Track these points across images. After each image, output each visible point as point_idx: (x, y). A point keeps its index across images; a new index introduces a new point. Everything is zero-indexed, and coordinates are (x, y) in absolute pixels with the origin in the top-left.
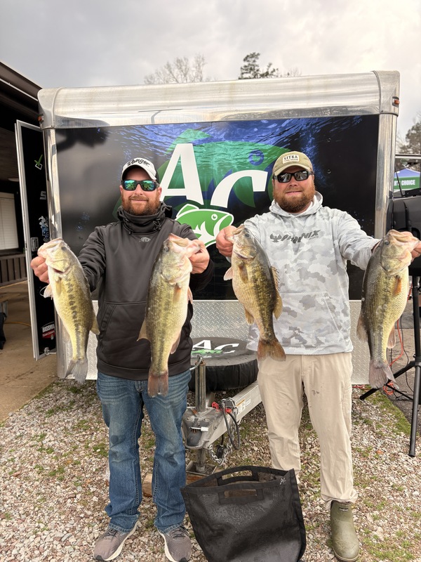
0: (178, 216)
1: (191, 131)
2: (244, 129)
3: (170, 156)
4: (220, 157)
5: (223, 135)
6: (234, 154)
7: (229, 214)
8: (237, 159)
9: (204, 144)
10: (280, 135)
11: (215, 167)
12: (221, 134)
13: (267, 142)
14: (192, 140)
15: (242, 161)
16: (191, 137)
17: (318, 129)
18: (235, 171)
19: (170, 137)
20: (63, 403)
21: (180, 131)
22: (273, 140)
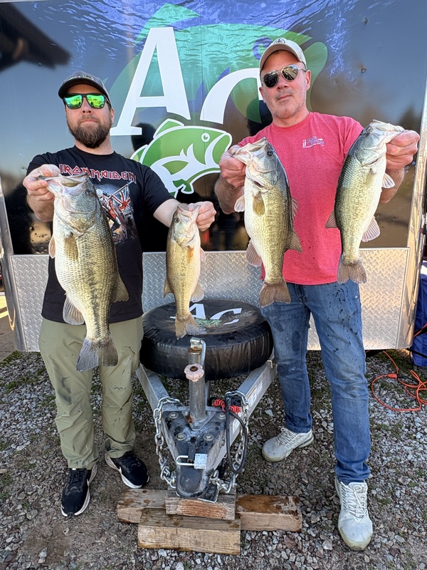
0: (156, 137)
1: (171, 7)
2: (246, 5)
3: (141, 46)
4: (213, 49)
5: (216, 14)
6: (232, 45)
7: (225, 133)
8: (236, 52)
9: (189, 29)
10: (298, 14)
11: (206, 63)
12: (213, 12)
13: (280, 24)
14: (173, 21)
15: (243, 54)
16: (171, 17)
17: (351, 5)
18: (234, 70)
19: (140, 17)
20: (29, 372)
21: (155, 7)
22: (287, 22)
